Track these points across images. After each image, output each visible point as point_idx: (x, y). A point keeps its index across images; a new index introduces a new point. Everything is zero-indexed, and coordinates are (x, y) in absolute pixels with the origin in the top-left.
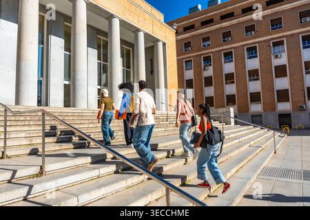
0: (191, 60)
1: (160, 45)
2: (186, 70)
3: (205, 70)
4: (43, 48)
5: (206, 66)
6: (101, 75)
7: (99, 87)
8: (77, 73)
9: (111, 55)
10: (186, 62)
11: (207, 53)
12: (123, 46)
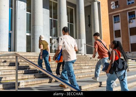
0: (119, 16)
1: (96, 4)
2: (115, 23)
3: (130, 22)
4: (12, 10)
5: (131, 19)
6: (52, 28)
7: (51, 37)
8: (35, 27)
9: (60, 13)
10: (115, 17)
11: (131, 10)
12: (68, 6)
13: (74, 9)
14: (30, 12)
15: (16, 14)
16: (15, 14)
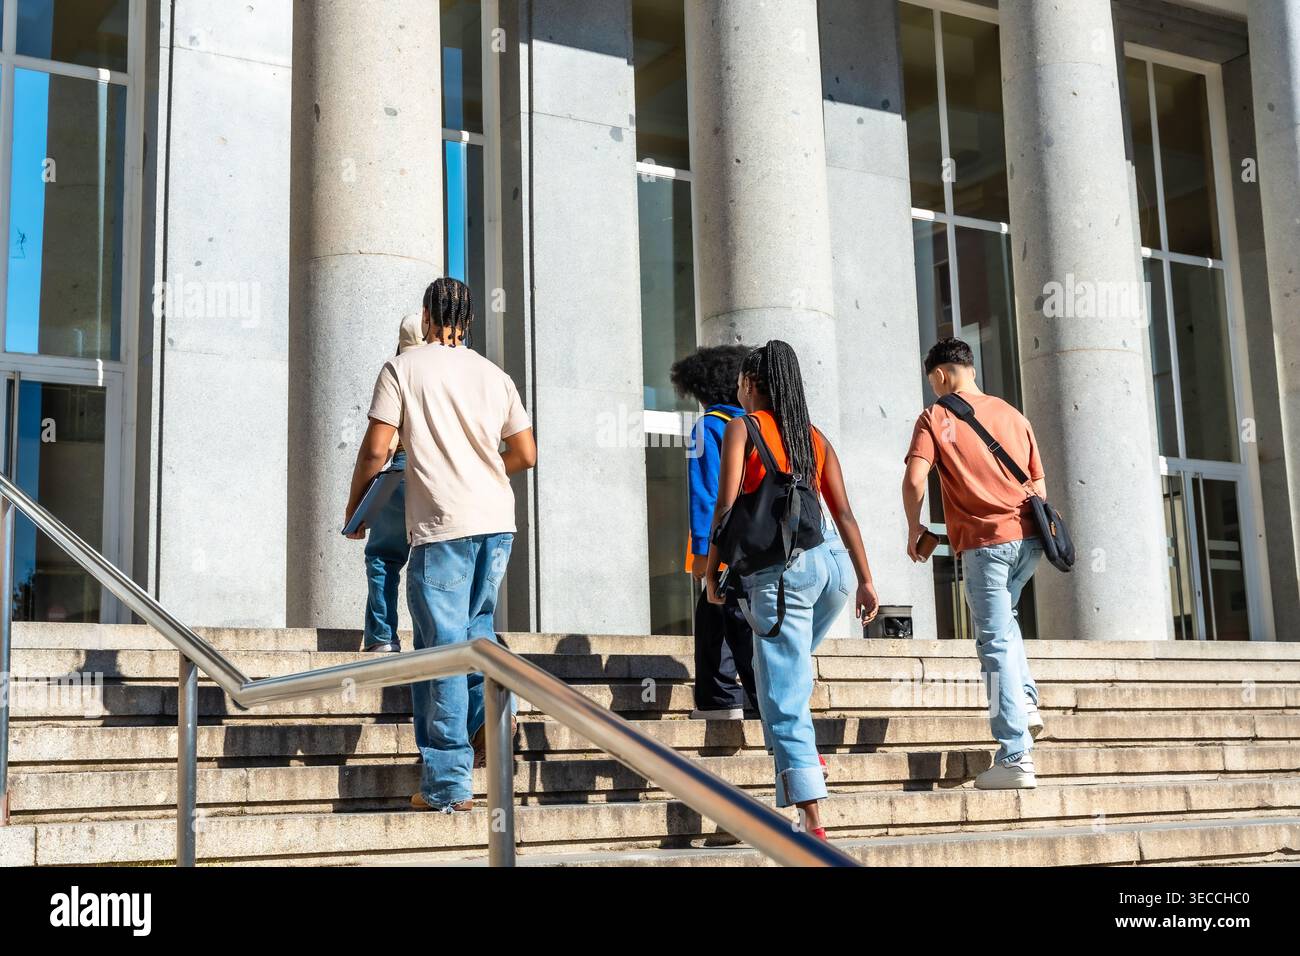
4: (475, 153)
12: (1134, 50)
13: (1211, 70)
14: (682, 162)
15: (517, 193)
16: (512, 194)
